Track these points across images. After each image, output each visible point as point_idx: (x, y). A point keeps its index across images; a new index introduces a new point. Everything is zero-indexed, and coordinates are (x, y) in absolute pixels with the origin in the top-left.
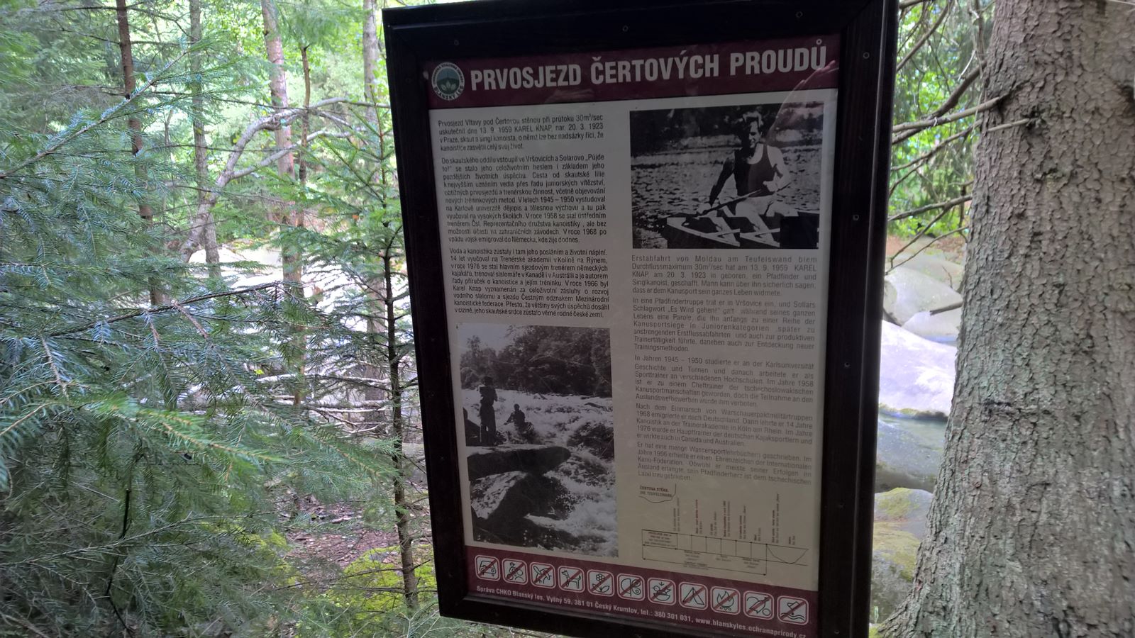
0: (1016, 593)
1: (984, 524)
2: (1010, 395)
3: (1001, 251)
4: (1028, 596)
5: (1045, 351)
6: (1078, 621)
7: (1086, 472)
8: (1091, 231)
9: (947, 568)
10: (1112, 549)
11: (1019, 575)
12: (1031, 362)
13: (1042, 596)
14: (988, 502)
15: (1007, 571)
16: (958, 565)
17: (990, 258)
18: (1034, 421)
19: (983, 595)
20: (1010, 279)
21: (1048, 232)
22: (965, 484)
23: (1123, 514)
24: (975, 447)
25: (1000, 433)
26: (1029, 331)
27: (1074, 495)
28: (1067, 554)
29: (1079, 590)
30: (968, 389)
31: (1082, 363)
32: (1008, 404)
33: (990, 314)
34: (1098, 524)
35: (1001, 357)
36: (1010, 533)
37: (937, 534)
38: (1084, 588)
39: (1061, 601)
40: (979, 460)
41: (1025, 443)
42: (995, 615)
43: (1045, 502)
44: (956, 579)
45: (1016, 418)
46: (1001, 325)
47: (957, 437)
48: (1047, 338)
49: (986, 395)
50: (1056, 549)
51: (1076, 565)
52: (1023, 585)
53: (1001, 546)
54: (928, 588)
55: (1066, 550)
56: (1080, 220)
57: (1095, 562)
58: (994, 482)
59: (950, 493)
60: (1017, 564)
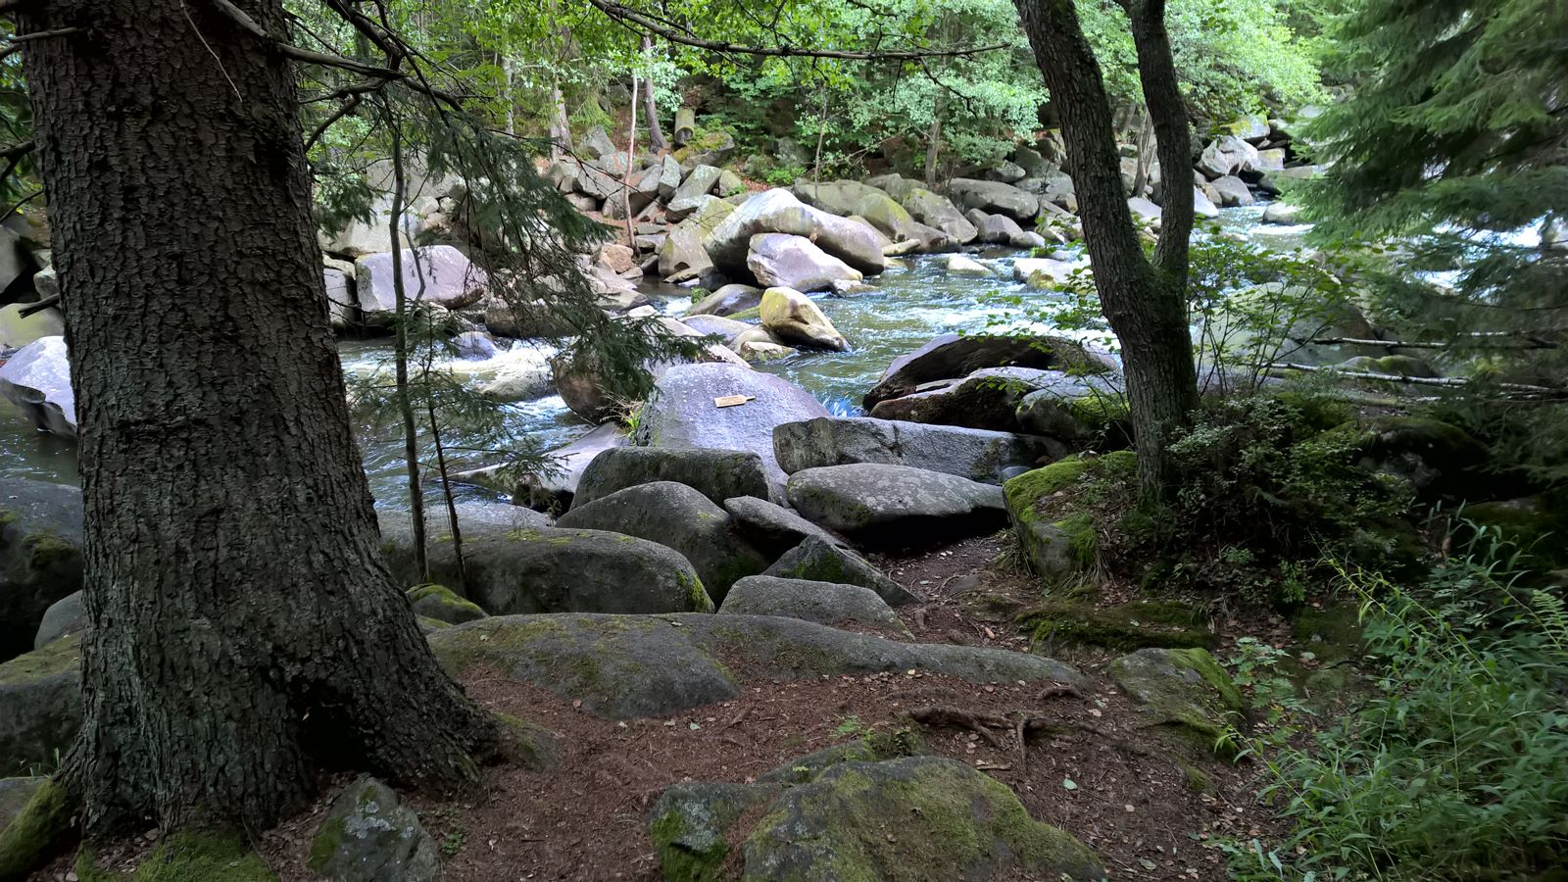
0: (209, 655)
1: (152, 584)
2: (146, 409)
3: (91, 216)
4: (224, 654)
5: (178, 344)
6: (289, 661)
7: (263, 483)
8: (199, 182)
9: (120, 659)
10: (310, 564)
11: (208, 632)
12: (165, 361)
13: (241, 647)
14: (151, 555)
15: (193, 632)
16: (130, 651)
17: (78, 227)
18: (185, 435)
19: (168, 674)
20: (111, 254)
21: (144, 186)
22: (117, 541)
23: (313, 521)
24: (119, 487)
25: (146, 462)
26: (152, 321)
27: (254, 515)
28: (260, 587)
29: (283, 623)
30: (93, 413)
31: (228, 352)
32: (148, 422)
33: (97, 305)
34: (290, 541)
35: (126, 361)
36: (187, 586)
37: (97, 620)
38: (288, 620)
39: (264, 645)
40: (129, 504)
41: (180, 467)
42: (188, 693)
43: (221, 533)
44: (133, 669)
45: (163, 437)
46: (116, 317)
47: (93, 482)
48: (177, 327)
49: (117, 415)
50: (248, 585)
51: (274, 597)
52: (215, 644)
53: (179, 605)
54: (102, 694)
55: (258, 584)
56: (181, 170)
57: (294, 585)
58: (154, 527)
59: (101, 560)
60: (204, 619)
